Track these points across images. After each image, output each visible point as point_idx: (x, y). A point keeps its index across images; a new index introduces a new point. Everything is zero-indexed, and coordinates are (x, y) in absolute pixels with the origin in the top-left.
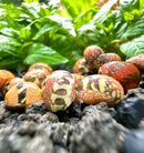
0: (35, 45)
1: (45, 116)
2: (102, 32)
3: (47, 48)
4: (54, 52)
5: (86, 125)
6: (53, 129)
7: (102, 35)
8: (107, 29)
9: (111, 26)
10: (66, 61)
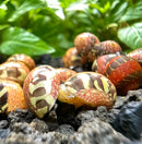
0: (12, 29)
1: (32, 124)
2: (95, 12)
3: (27, 33)
4: (37, 39)
5: (84, 138)
6: (44, 140)
7: (95, 16)
8: (102, 10)
9: (107, 6)
10: (52, 51)
